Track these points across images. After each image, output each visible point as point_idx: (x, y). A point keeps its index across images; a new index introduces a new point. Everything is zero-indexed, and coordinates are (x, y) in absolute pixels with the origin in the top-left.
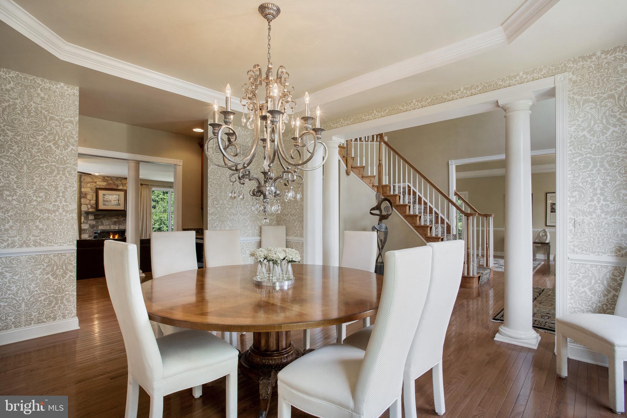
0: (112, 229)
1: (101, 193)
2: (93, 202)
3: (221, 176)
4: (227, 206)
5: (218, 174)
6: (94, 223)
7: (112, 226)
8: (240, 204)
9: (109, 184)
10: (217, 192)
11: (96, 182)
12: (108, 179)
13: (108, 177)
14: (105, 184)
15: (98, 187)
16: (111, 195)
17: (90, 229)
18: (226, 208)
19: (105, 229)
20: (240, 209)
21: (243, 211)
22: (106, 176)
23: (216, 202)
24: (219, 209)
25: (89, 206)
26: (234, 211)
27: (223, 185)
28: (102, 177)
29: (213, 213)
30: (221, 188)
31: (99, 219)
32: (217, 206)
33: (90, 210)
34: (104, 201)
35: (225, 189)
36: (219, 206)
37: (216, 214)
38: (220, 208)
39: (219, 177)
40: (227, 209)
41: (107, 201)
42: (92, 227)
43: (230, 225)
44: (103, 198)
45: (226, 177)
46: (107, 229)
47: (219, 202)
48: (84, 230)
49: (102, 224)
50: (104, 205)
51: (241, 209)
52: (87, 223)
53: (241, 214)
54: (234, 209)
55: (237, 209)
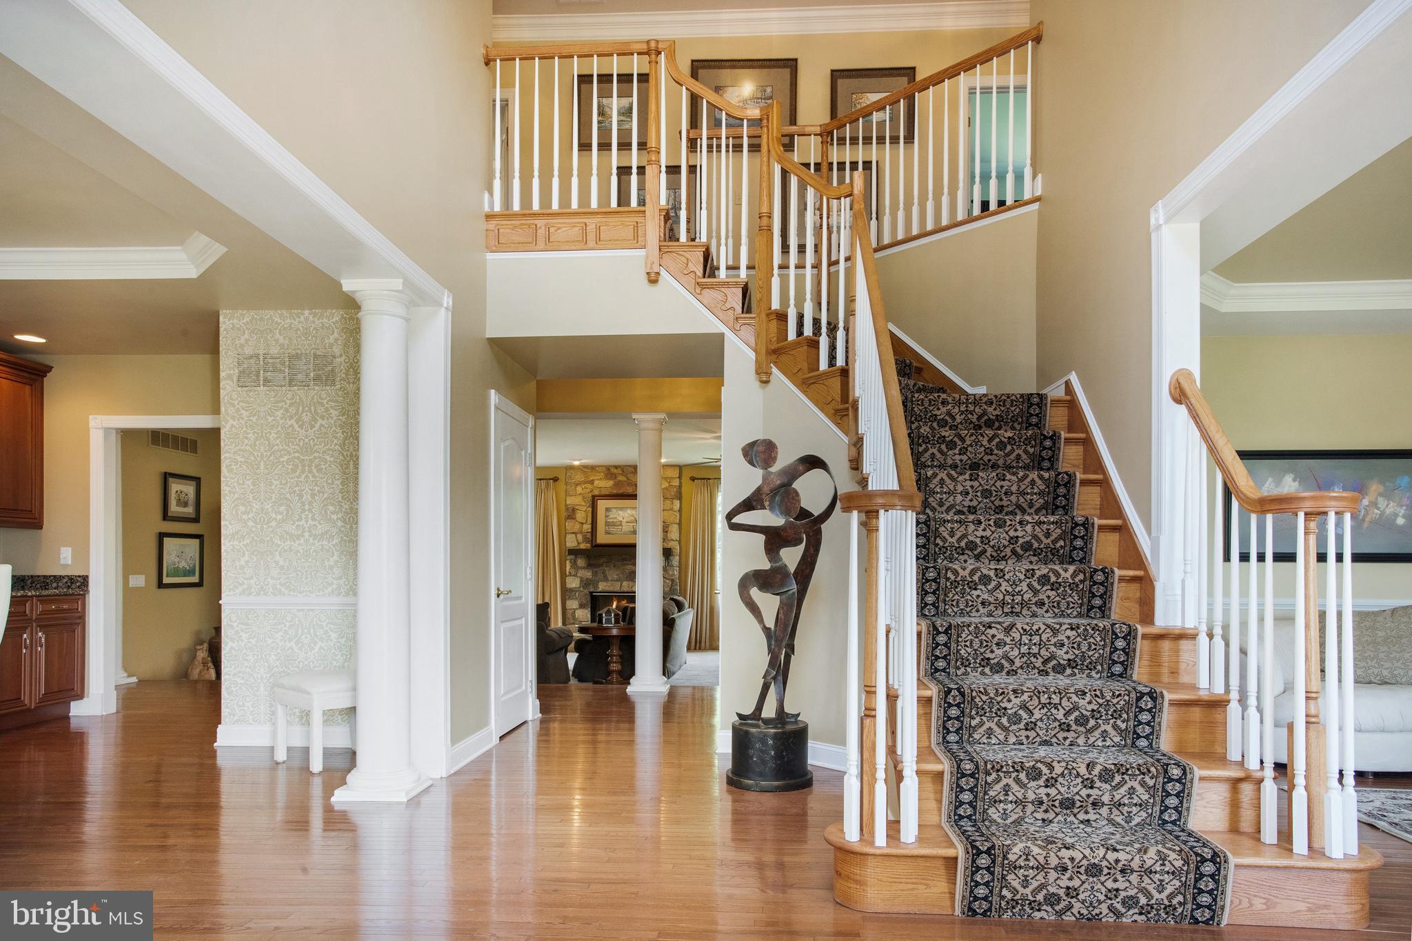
0: (625, 590)
1: (602, 505)
2: (587, 527)
3: (255, 443)
4: (273, 515)
5: (247, 438)
6: (588, 574)
7: (625, 583)
8: (310, 510)
9: (618, 484)
10: (247, 482)
11: (592, 482)
12: (615, 471)
13: (616, 467)
14: (610, 483)
15: (596, 492)
16: (621, 509)
17: (582, 589)
18: (269, 522)
19: (611, 589)
20: (310, 522)
21: (319, 527)
22: (611, 466)
23: (242, 509)
24: (251, 523)
25: (580, 537)
26: (294, 527)
27: (262, 463)
28: (604, 469)
29: (237, 533)
30: (256, 474)
31: (598, 566)
32: (245, 517)
33: (583, 546)
34: (607, 524)
35: (268, 474)
36: (250, 516)
37: (243, 537)
38: (255, 522)
39: (251, 446)
40: (273, 524)
41: (614, 524)
42: (585, 583)
43: (281, 563)
44: (607, 516)
45: (269, 443)
46: (615, 590)
47: (252, 506)
48: (571, 590)
49: (606, 579)
50: (608, 533)
51: (312, 523)
52: (575, 575)
53: (315, 537)
54: (293, 524)
55: (303, 522)
